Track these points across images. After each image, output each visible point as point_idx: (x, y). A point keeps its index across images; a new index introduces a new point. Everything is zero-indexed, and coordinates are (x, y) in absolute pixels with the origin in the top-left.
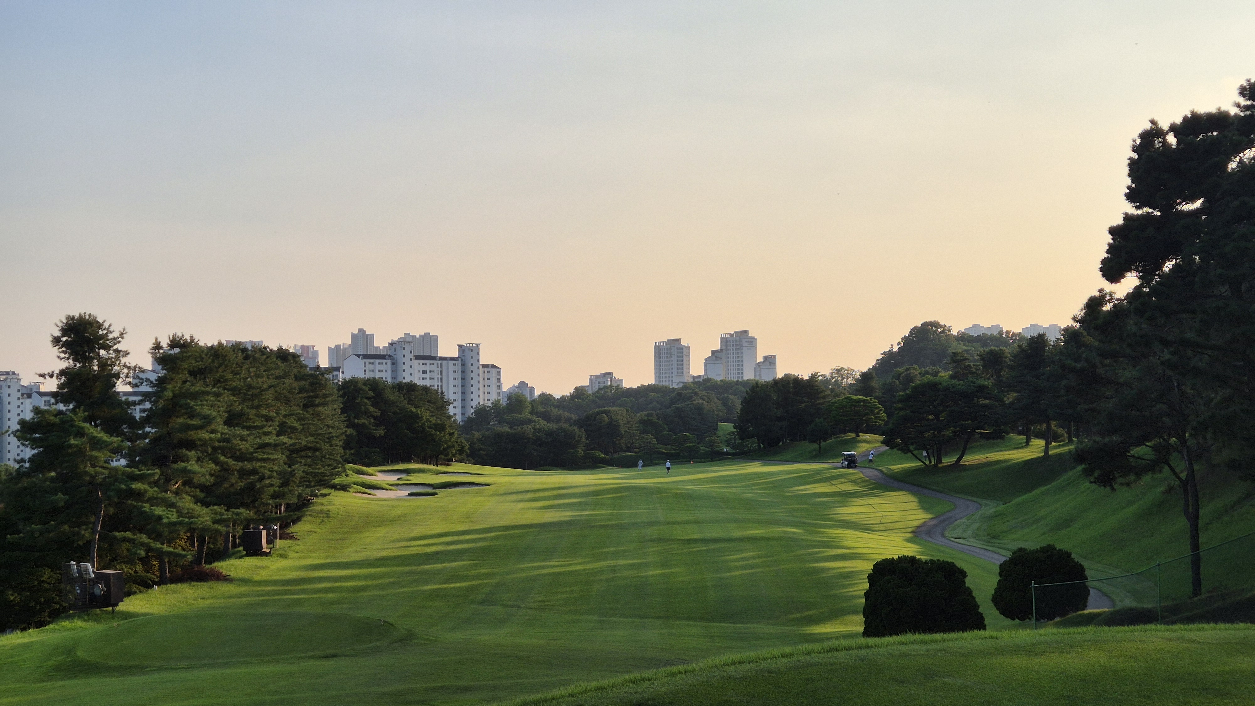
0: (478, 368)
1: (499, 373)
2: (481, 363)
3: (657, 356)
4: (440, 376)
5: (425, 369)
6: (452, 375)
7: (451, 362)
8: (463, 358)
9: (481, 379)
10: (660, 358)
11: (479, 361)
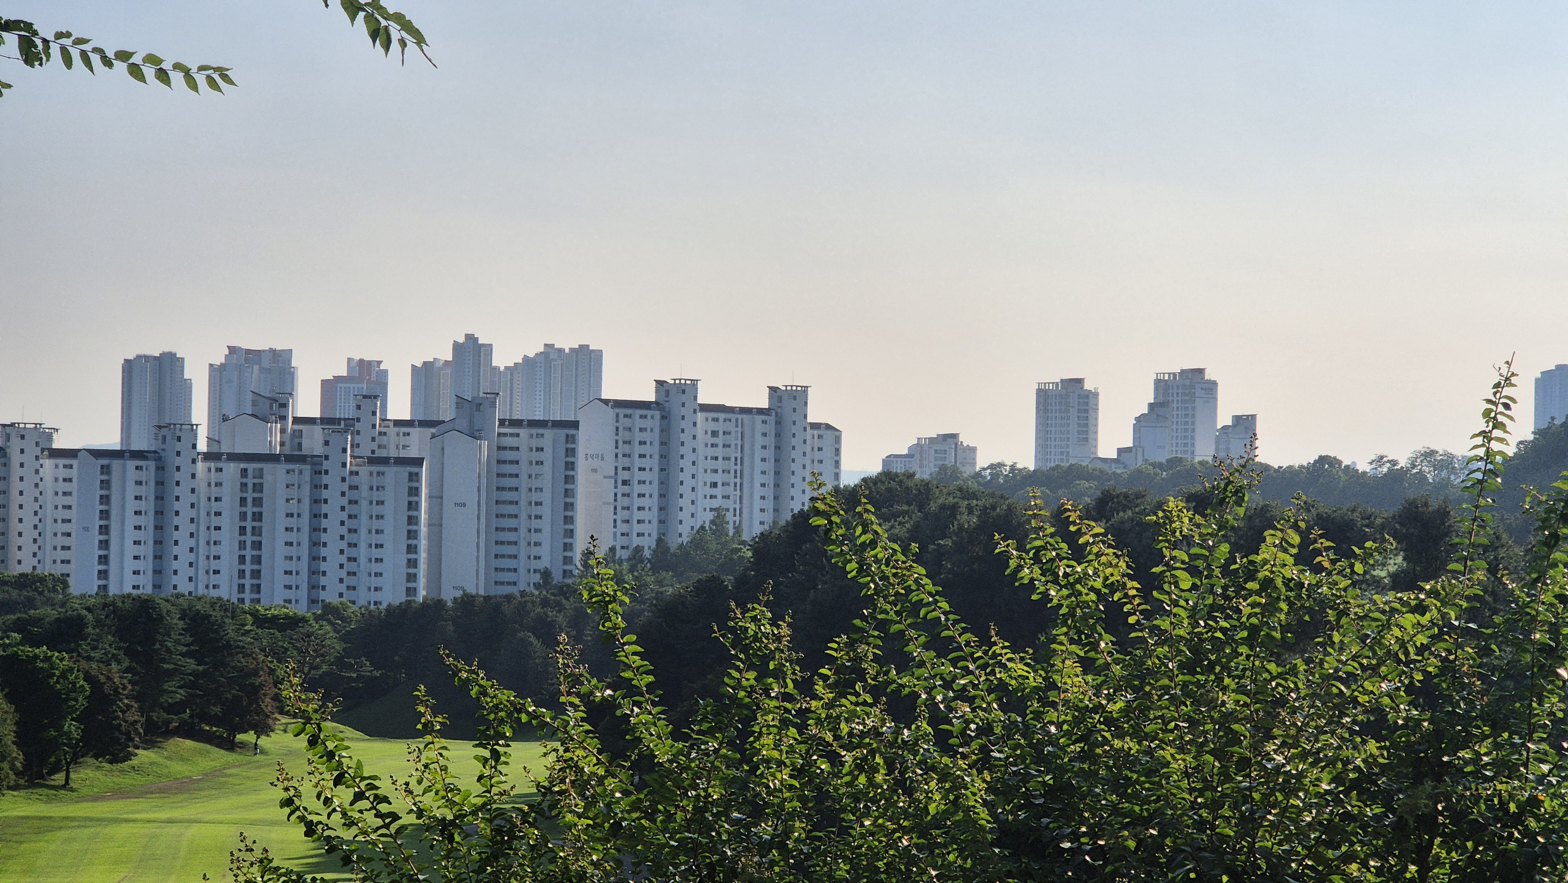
0: (805, 429)
1: (838, 439)
2: (809, 421)
3: (1041, 407)
4: (739, 442)
5: (716, 429)
6: (760, 441)
7: (760, 418)
8: (779, 410)
9: (808, 449)
10: (1046, 411)
11: (805, 416)
